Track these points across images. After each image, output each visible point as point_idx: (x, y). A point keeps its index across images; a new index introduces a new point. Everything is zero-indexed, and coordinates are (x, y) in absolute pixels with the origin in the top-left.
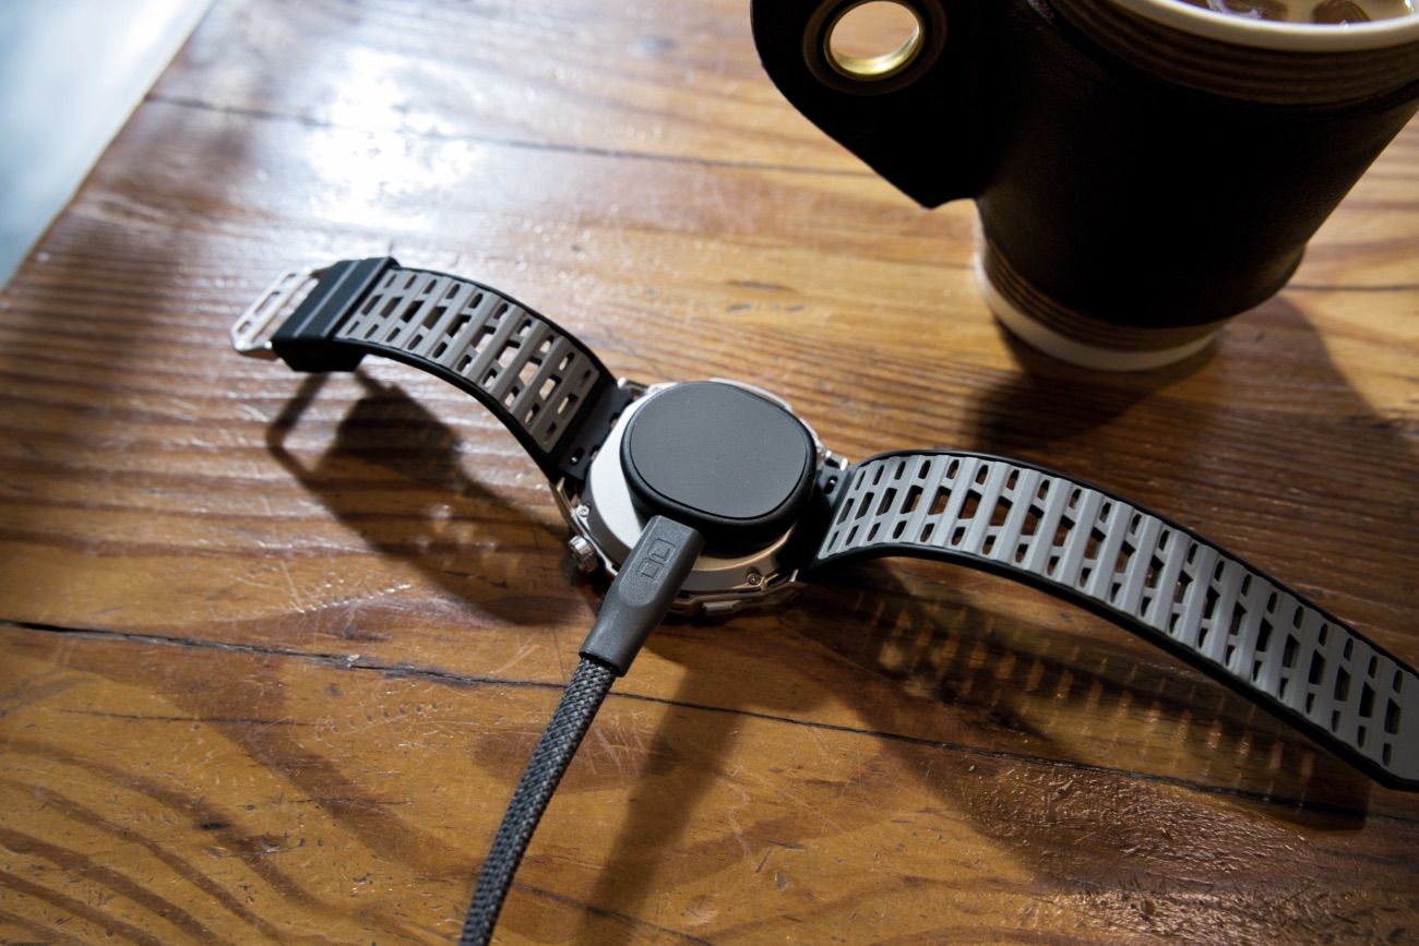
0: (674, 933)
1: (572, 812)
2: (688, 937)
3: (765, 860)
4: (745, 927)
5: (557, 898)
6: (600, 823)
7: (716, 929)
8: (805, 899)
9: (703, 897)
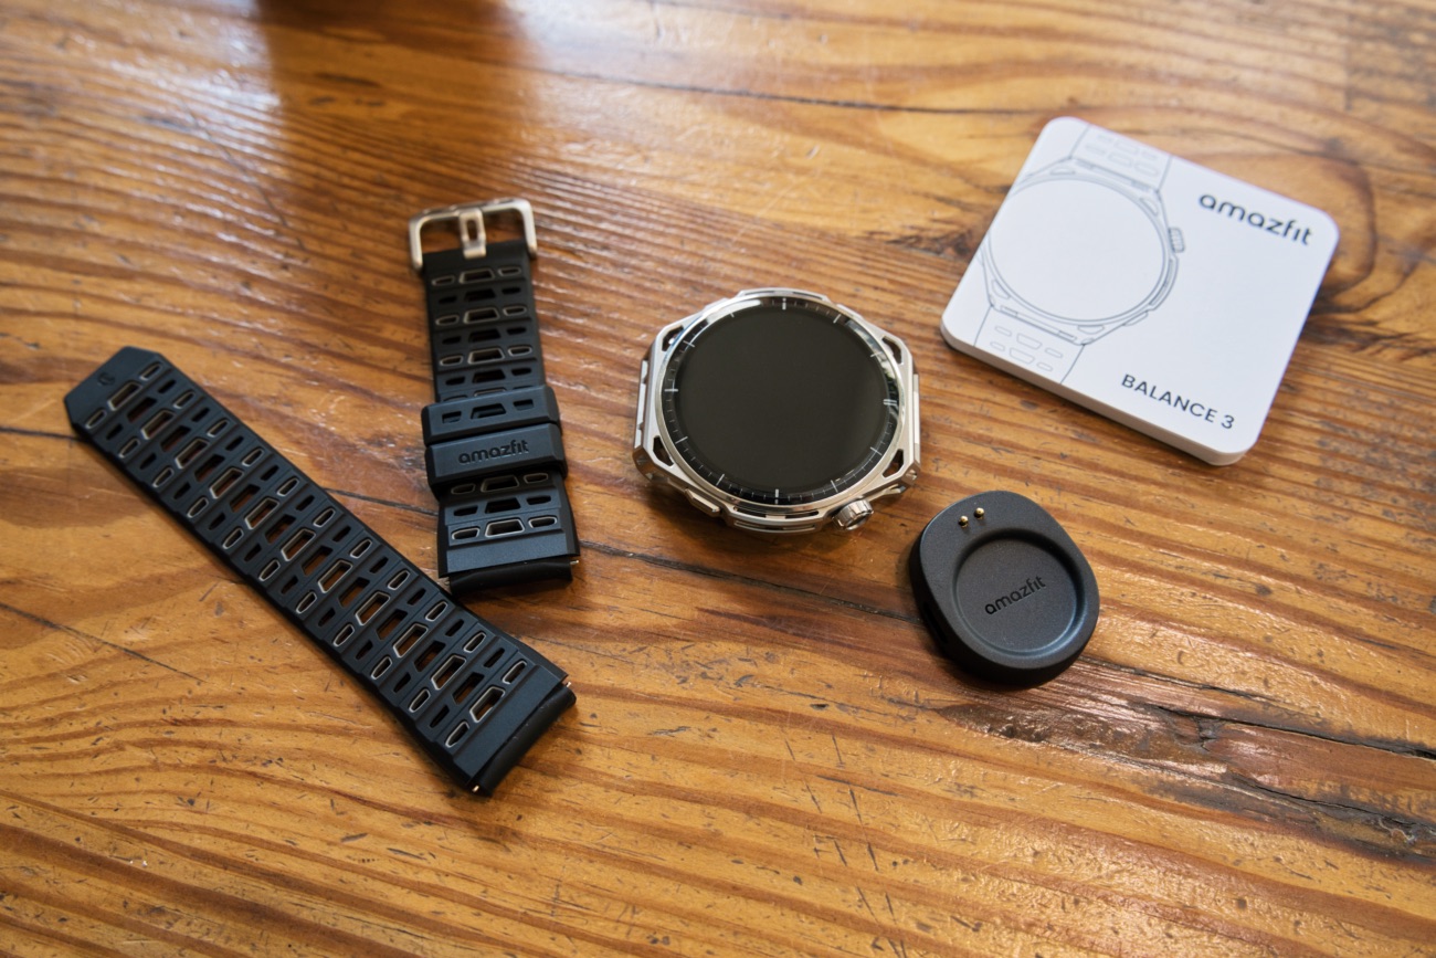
0: (114, 646)
1: (49, 543)
2: (126, 650)
3: (210, 591)
4: (177, 645)
5: (19, 613)
6: (72, 554)
7: (151, 645)
8: (236, 625)
9: (148, 619)
